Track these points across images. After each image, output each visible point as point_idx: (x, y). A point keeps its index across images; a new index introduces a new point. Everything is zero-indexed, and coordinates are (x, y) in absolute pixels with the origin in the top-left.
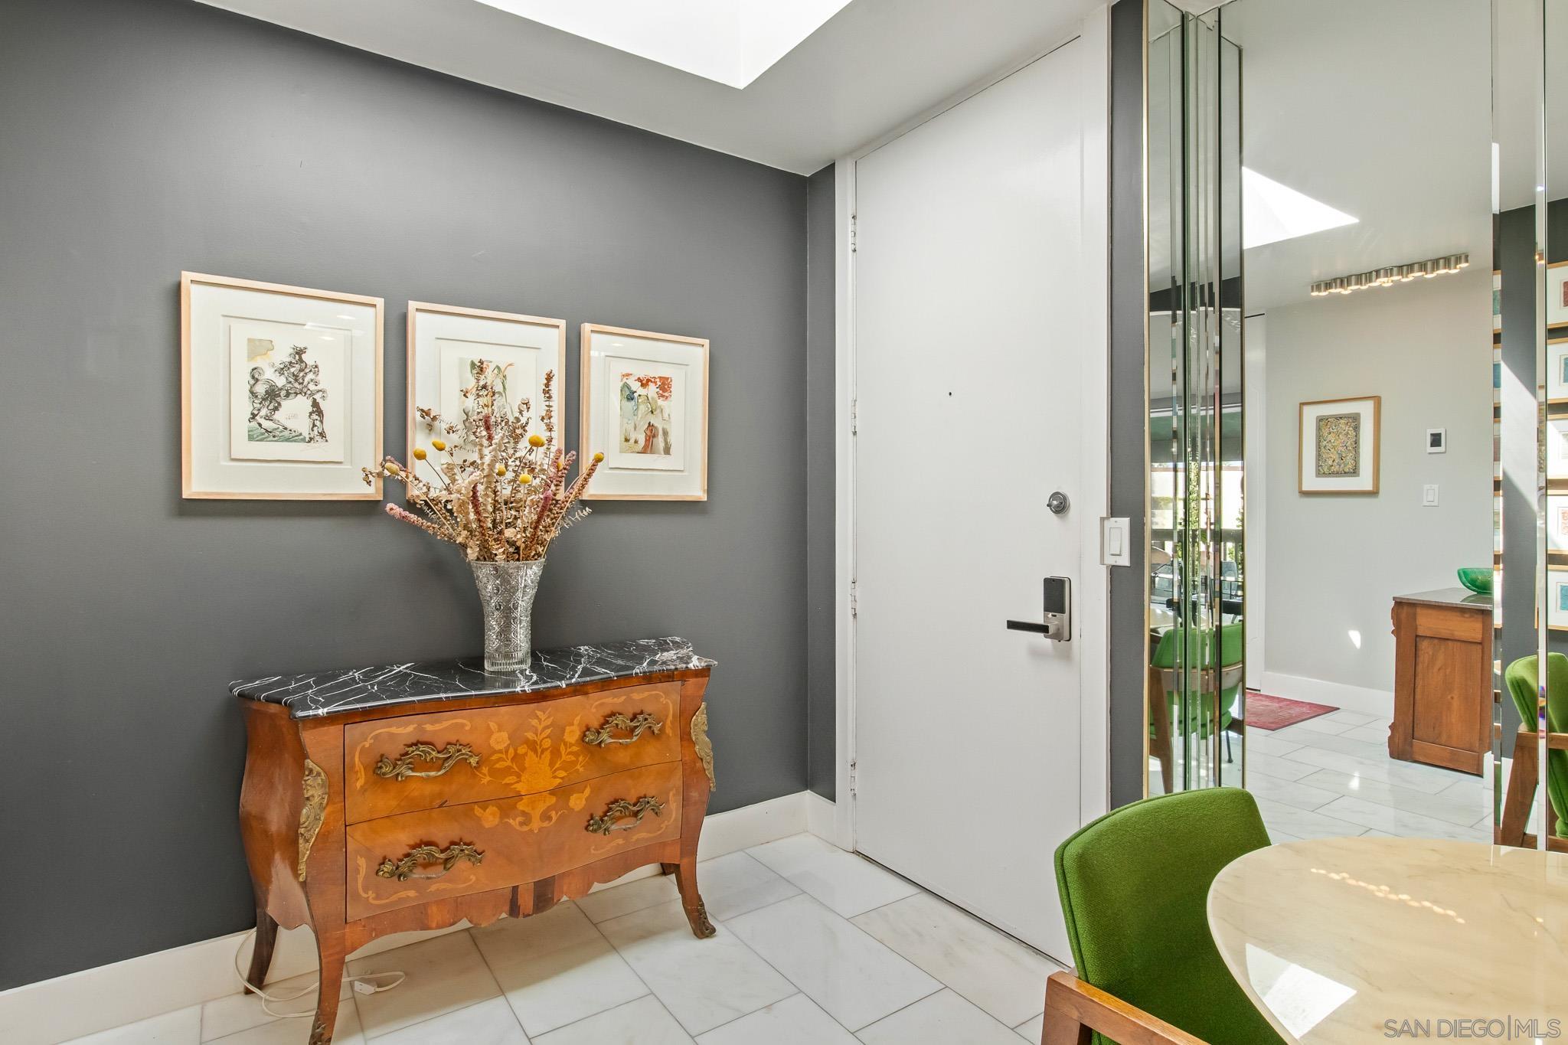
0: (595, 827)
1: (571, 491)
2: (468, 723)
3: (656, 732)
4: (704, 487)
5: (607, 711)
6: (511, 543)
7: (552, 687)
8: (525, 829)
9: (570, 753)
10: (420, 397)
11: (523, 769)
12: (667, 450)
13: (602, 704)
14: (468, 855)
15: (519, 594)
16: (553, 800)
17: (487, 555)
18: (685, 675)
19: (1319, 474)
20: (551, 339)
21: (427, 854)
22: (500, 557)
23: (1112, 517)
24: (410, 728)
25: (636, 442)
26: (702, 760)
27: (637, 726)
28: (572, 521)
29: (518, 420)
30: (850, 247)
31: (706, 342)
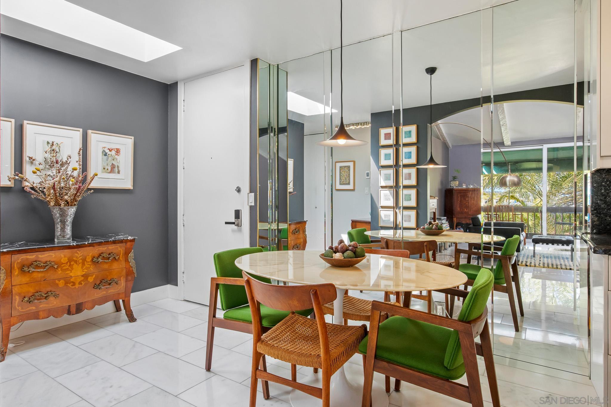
0: (97, 287)
1: (85, 185)
2: (54, 255)
3: (117, 259)
4: (132, 184)
5: (101, 252)
6: (66, 201)
7: (83, 244)
8: (73, 287)
9: (88, 264)
10: (28, 153)
11: (72, 269)
12: (119, 172)
13: (98, 250)
14: (54, 295)
15: (69, 217)
16: (83, 278)
17: (57, 204)
18: (127, 241)
19: (340, 184)
20: (77, 135)
21: (40, 295)
22: (62, 205)
23: (251, 193)
24: (33, 257)
25: (107, 169)
26: (132, 267)
27: (110, 257)
28: (87, 194)
29: (67, 161)
30: (183, 110)
31: (133, 137)
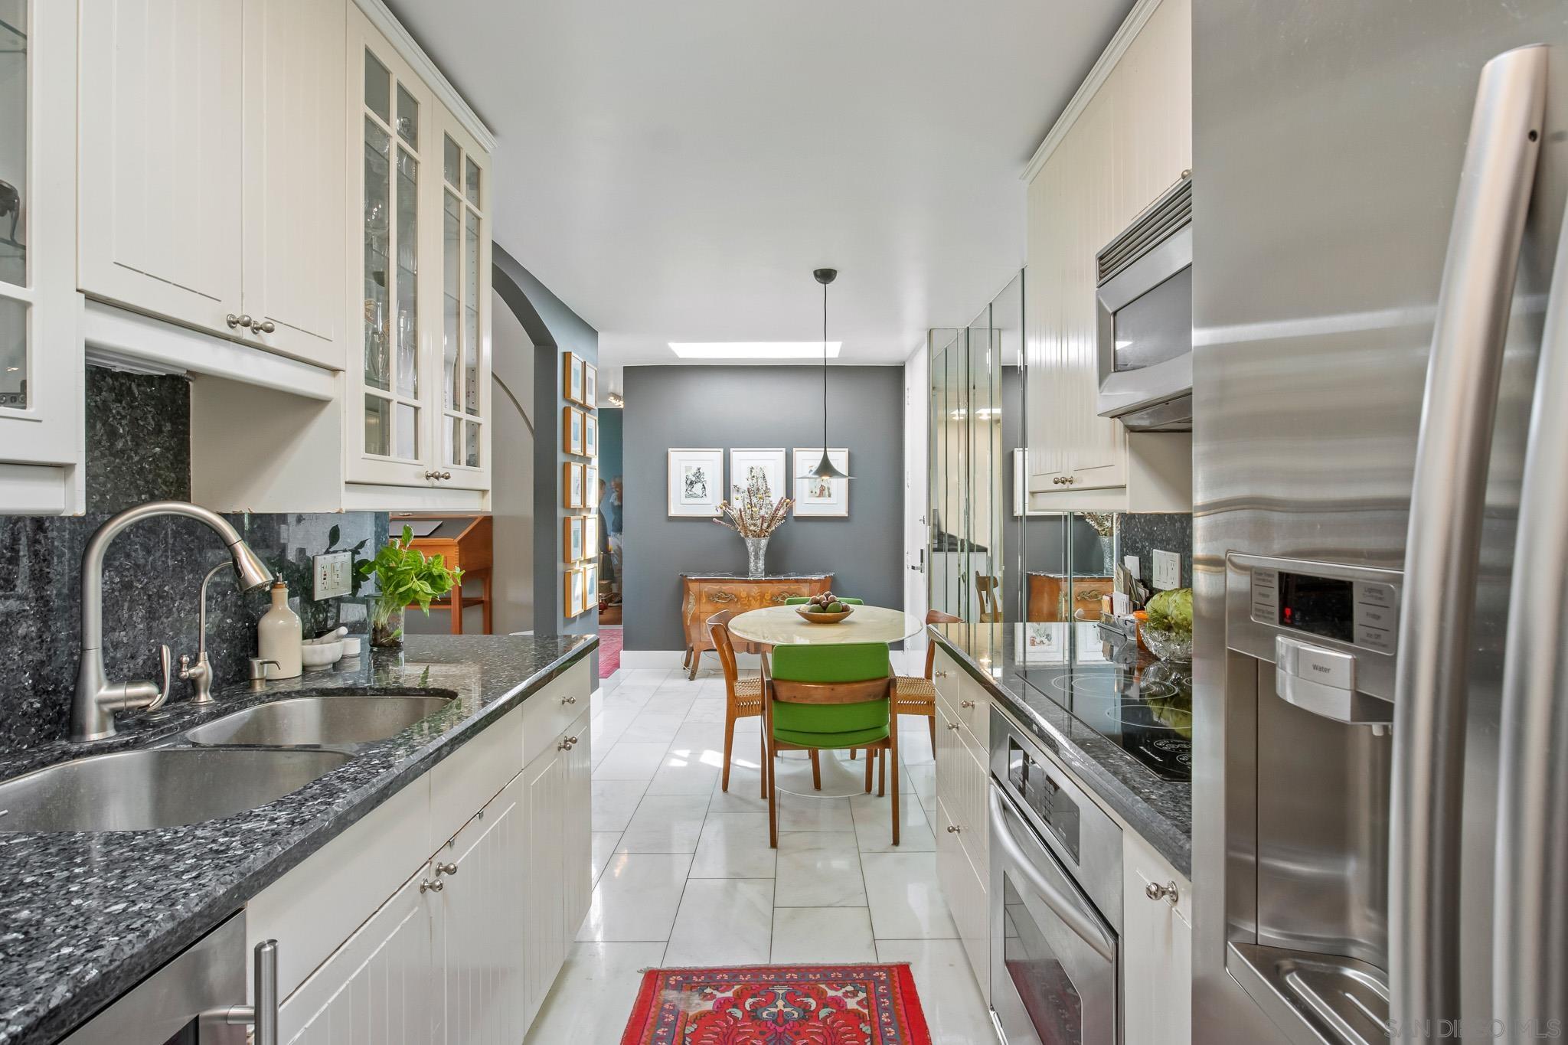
2: (738, 587)
4: (847, 511)
5: (781, 591)
10: (734, 481)
12: (830, 496)
15: (760, 548)
17: (747, 535)
18: (811, 581)
20: (779, 455)
24: (718, 587)
25: (816, 493)
31: (847, 449)
